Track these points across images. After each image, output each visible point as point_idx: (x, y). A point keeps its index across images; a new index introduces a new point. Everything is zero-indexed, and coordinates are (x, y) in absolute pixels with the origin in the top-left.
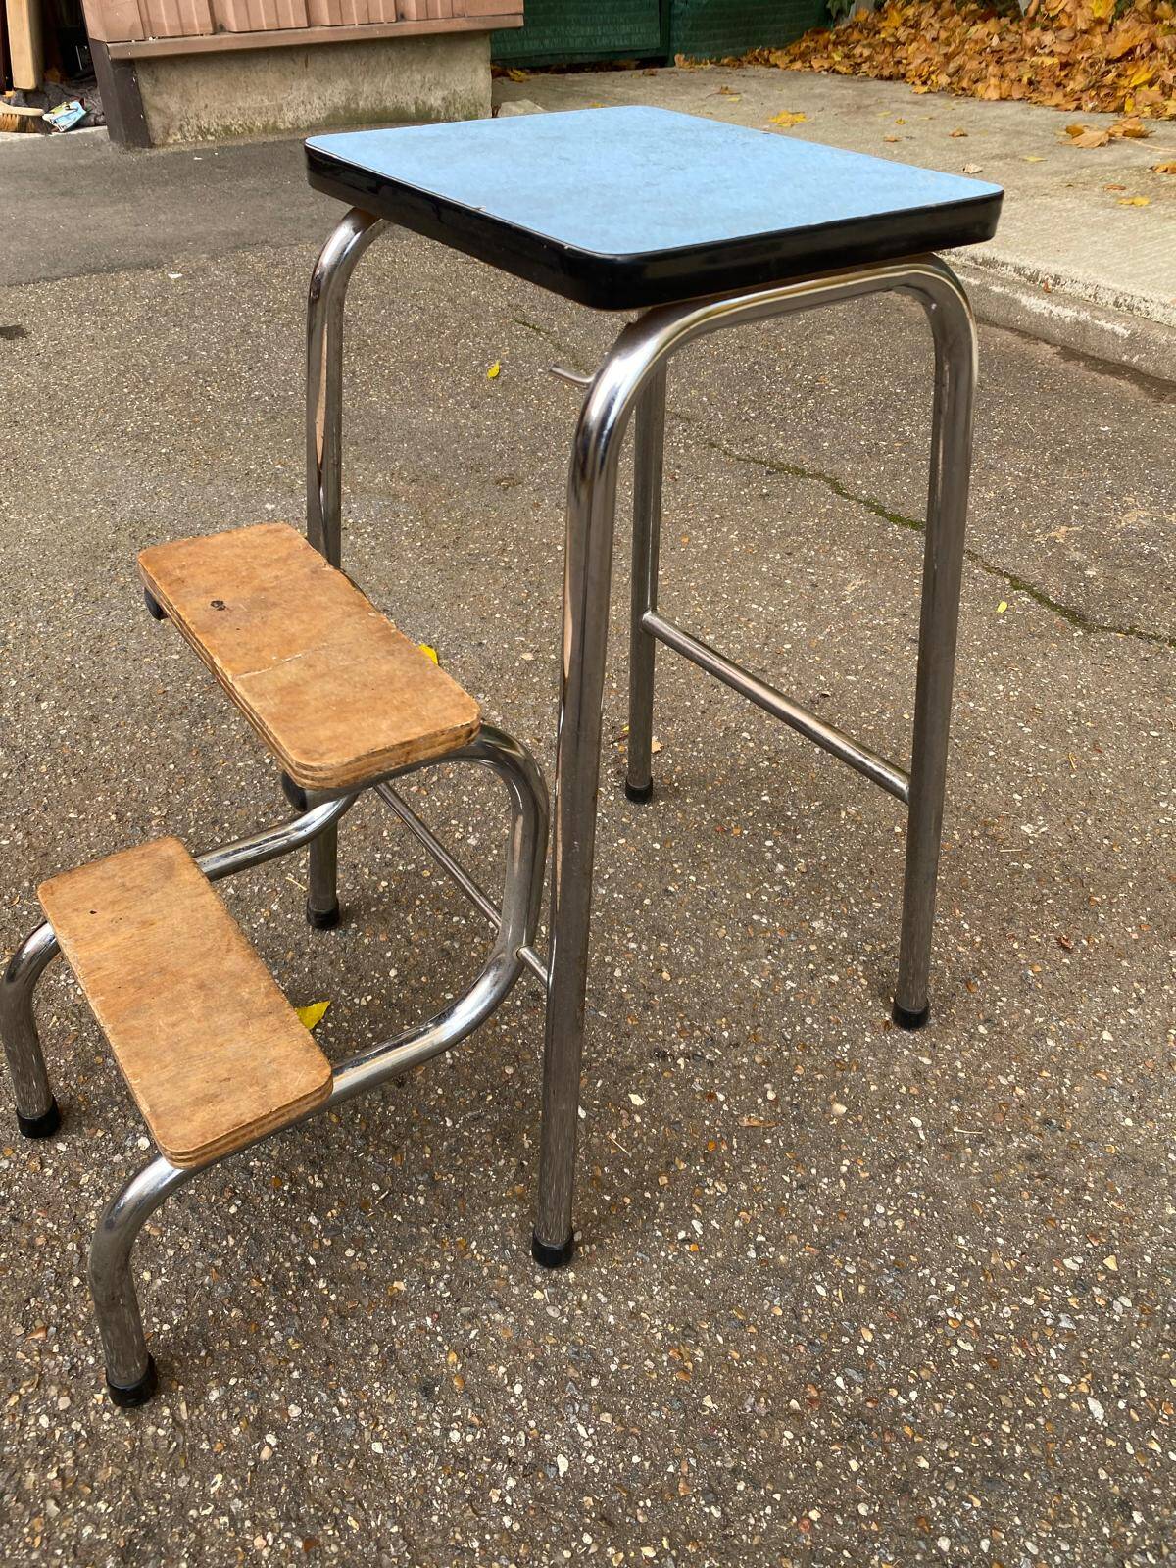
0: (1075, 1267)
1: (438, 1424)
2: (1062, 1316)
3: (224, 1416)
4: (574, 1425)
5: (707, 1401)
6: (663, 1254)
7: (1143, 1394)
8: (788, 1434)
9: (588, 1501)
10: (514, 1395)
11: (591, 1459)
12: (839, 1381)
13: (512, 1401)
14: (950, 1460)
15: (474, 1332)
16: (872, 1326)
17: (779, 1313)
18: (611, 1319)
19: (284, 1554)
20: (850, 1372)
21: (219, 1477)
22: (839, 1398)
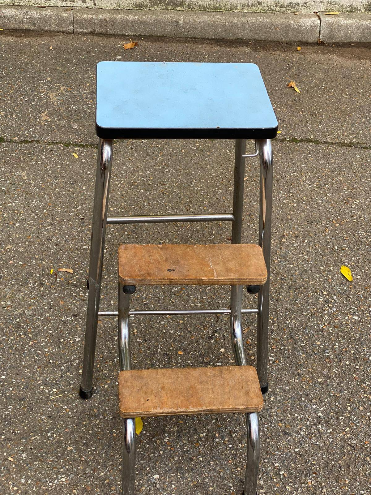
0: (322, 299)
1: (297, 435)
2: (332, 309)
3: (269, 481)
4: (312, 408)
5: (319, 380)
6: (275, 369)
7: (356, 309)
8: (334, 370)
9: (332, 414)
10: (297, 416)
11: (322, 409)
12: (327, 354)
13: (299, 417)
14: (354, 347)
15: (275, 417)
16: (317, 341)
17: (304, 355)
18: (287, 388)
19: (315, 480)
20: (326, 351)
21: (287, 487)
22: (331, 357)
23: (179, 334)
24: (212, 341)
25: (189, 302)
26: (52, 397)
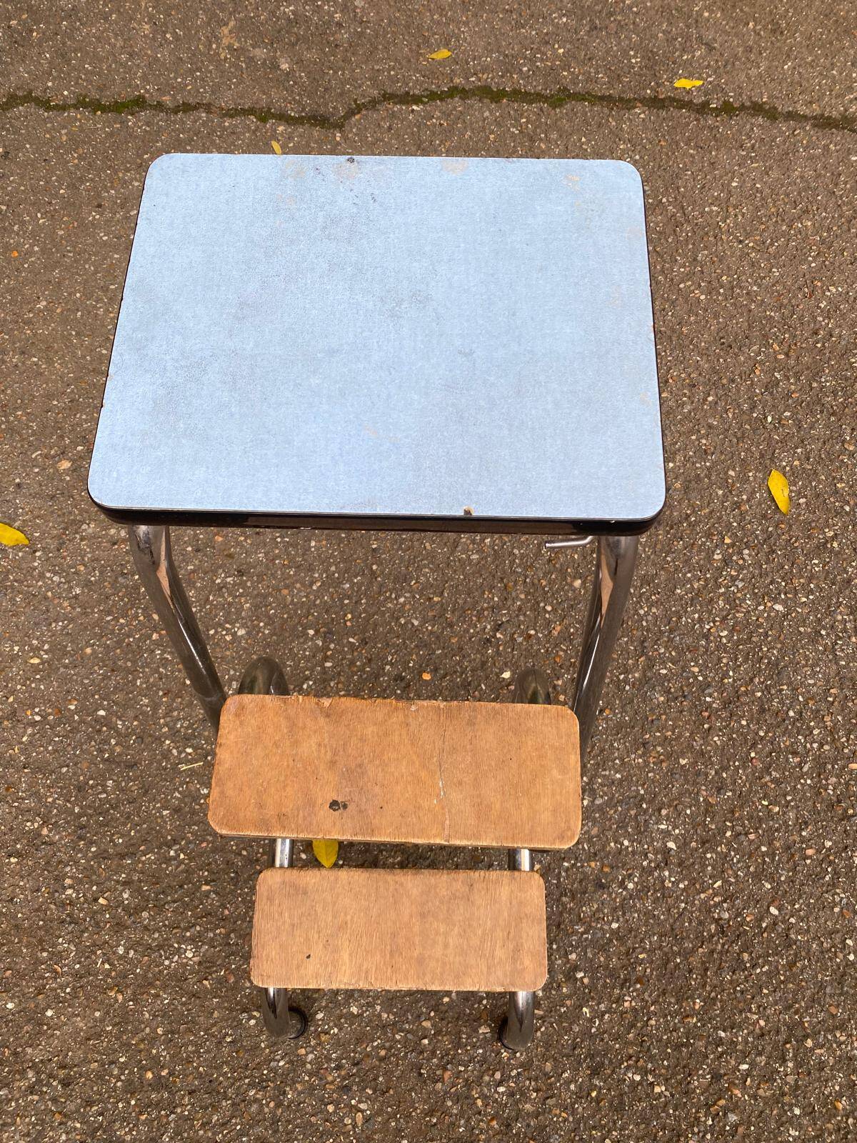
0: (720, 556)
1: (621, 890)
2: (736, 583)
3: (554, 992)
4: (658, 828)
5: (683, 762)
6: (600, 728)
7: (783, 584)
8: (716, 739)
9: (693, 844)
10: (628, 847)
11: (677, 831)
12: (708, 699)
13: (630, 849)
14: (763, 682)
15: (585, 846)
16: (692, 664)
17: (662, 699)
18: (618, 776)
19: (638, 995)
20: (707, 692)
21: (585, 1009)
22: (714, 705)
23: (430, 628)
24: (490, 651)
25: (458, 549)
26: (183, 767)
